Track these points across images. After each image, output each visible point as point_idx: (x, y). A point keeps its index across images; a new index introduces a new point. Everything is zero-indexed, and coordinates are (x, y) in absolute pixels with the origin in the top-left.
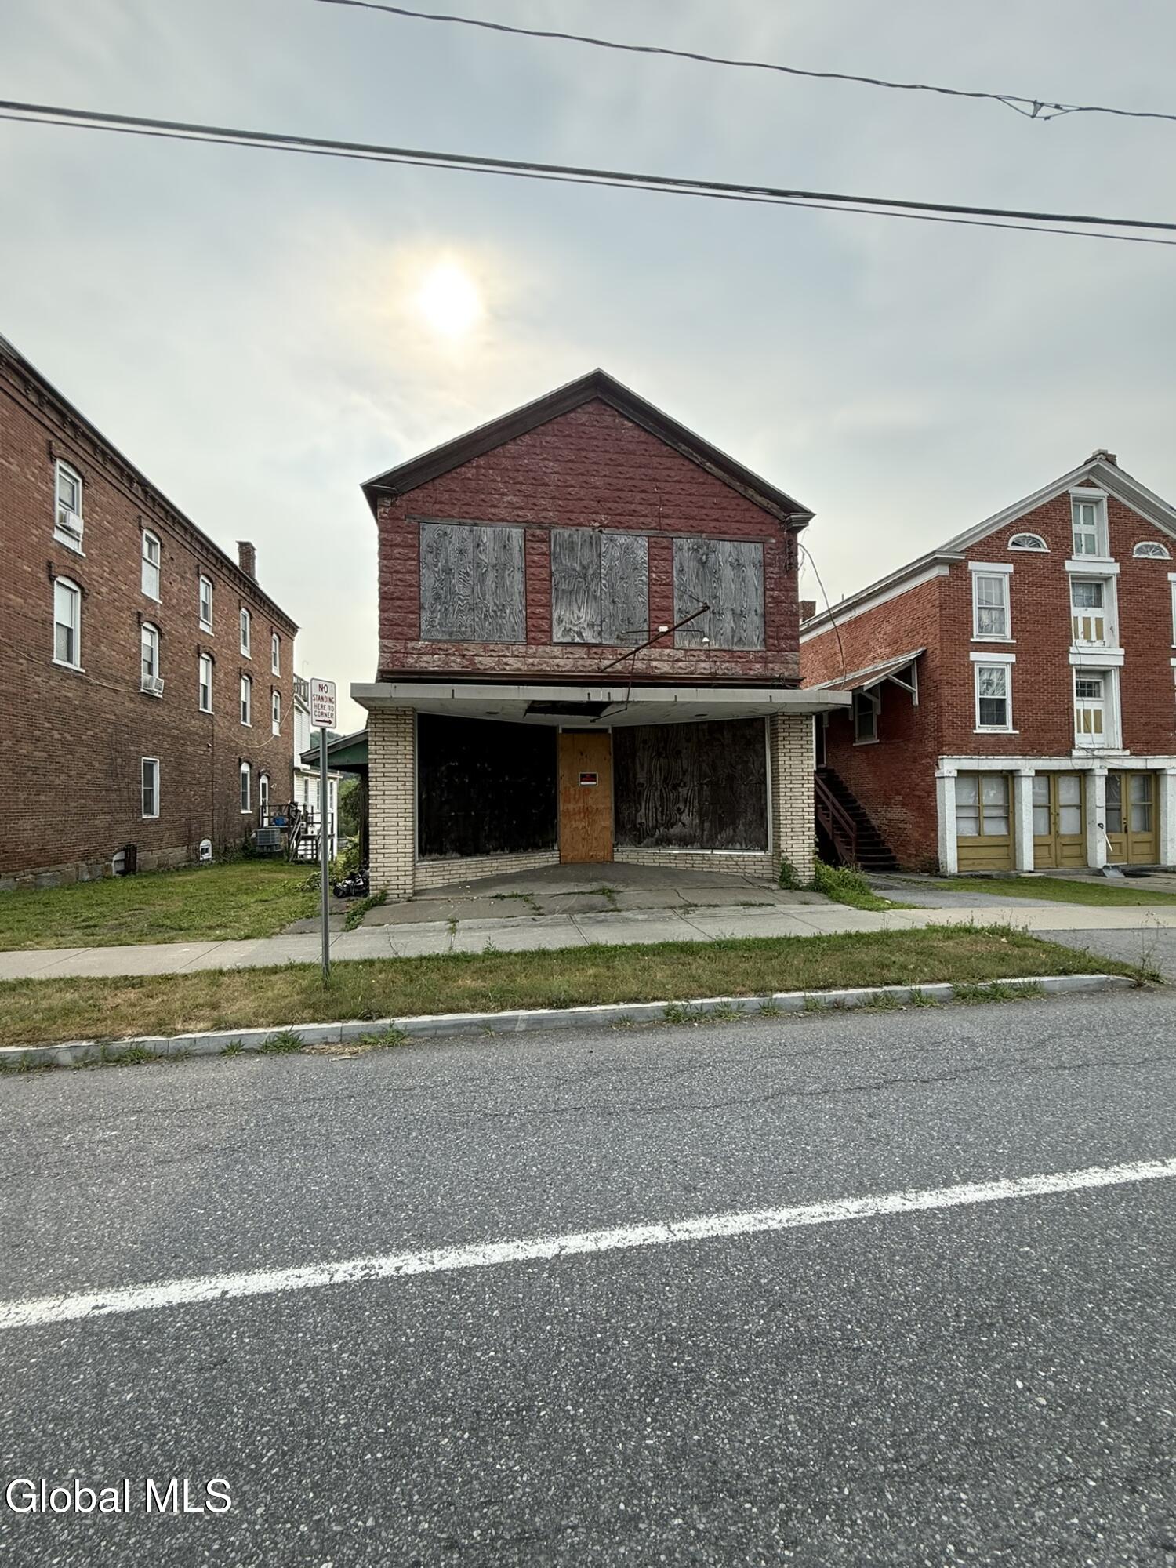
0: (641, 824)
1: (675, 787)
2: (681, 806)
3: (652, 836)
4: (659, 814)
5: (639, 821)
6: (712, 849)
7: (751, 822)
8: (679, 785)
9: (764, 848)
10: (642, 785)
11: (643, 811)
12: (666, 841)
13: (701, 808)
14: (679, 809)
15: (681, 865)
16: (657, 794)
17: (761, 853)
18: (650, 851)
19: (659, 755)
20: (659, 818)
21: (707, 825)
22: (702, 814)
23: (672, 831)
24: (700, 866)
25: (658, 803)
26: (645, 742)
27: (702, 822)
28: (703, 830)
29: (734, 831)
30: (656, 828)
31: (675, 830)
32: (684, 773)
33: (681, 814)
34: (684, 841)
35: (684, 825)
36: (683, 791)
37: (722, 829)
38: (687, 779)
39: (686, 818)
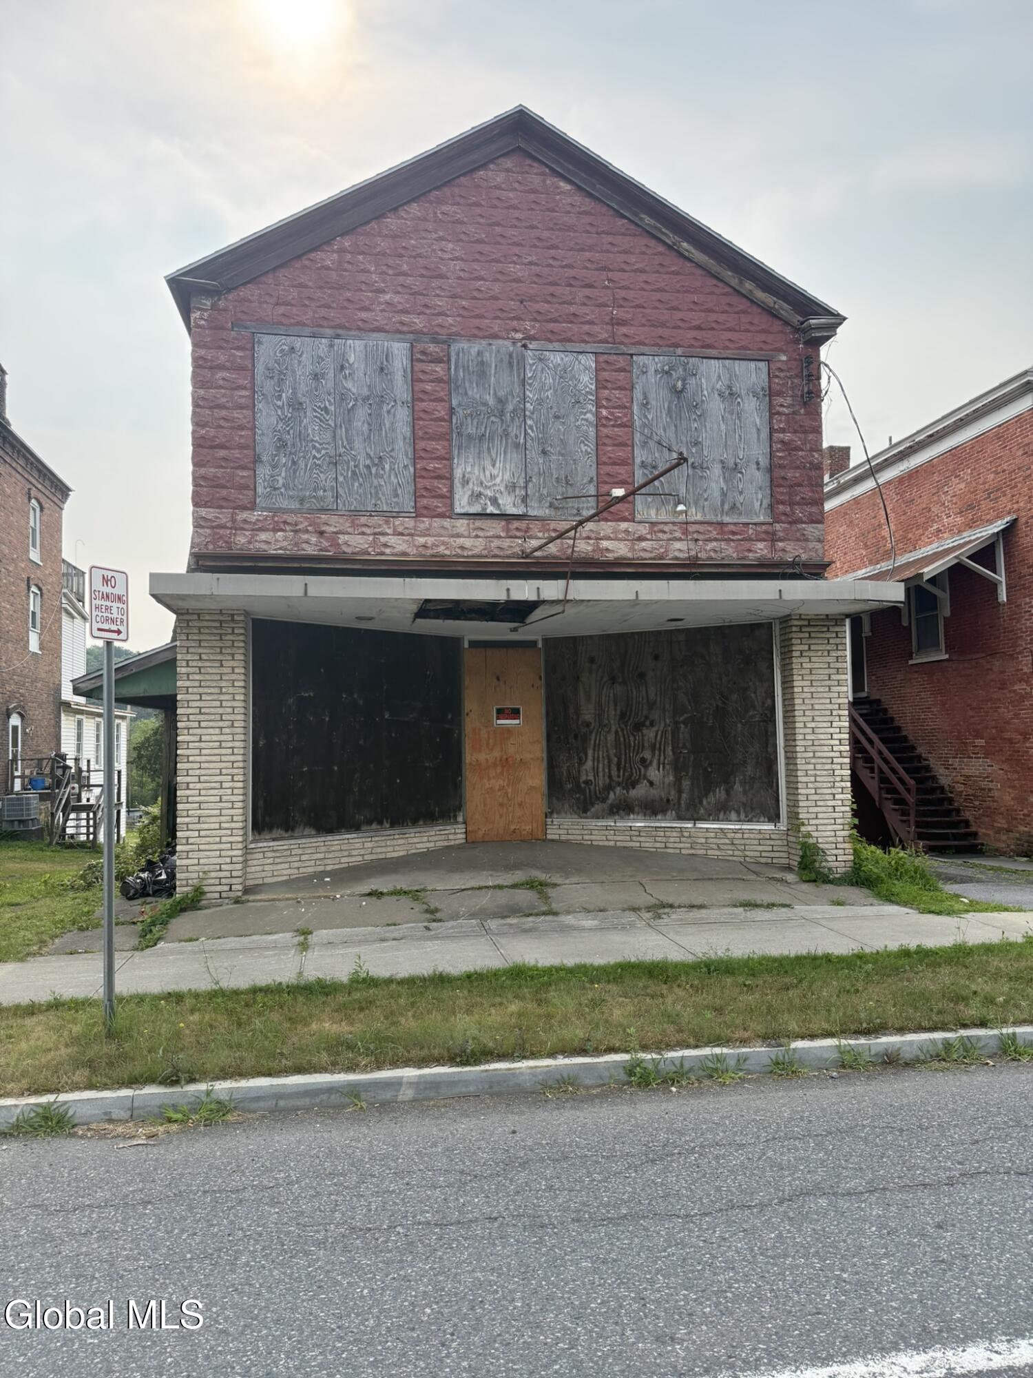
0: (587, 782)
1: (638, 727)
2: (647, 754)
3: (604, 800)
4: (614, 769)
5: (583, 778)
6: (695, 819)
7: (753, 779)
8: (643, 724)
9: (774, 818)
10: (588, 725)
11: (589, 763)
12: (624, 808)
13: (676, 760)
14: (643, 760)
15: (648, 844)
16: (611, 737)
17: (768, 827)
18: (602, 823)
19: (613, 680)
20: (614, 773)
21: (686, 784)
22: (678, 767)
23: (633, 793)
24: (676, 845)
25: (612, 752)
26: (592, 660)
27: (678, 780)
28: (680, 791)
29: (728, 793)
30: (609, 788)
31: (640, 792)
32: (651, 706)
33: (646, 767)
34: (652, 809)
35: (651, 784)
36: (650, 734)
37: (708, 789)
38: (655, 715)
39: (654, 773)
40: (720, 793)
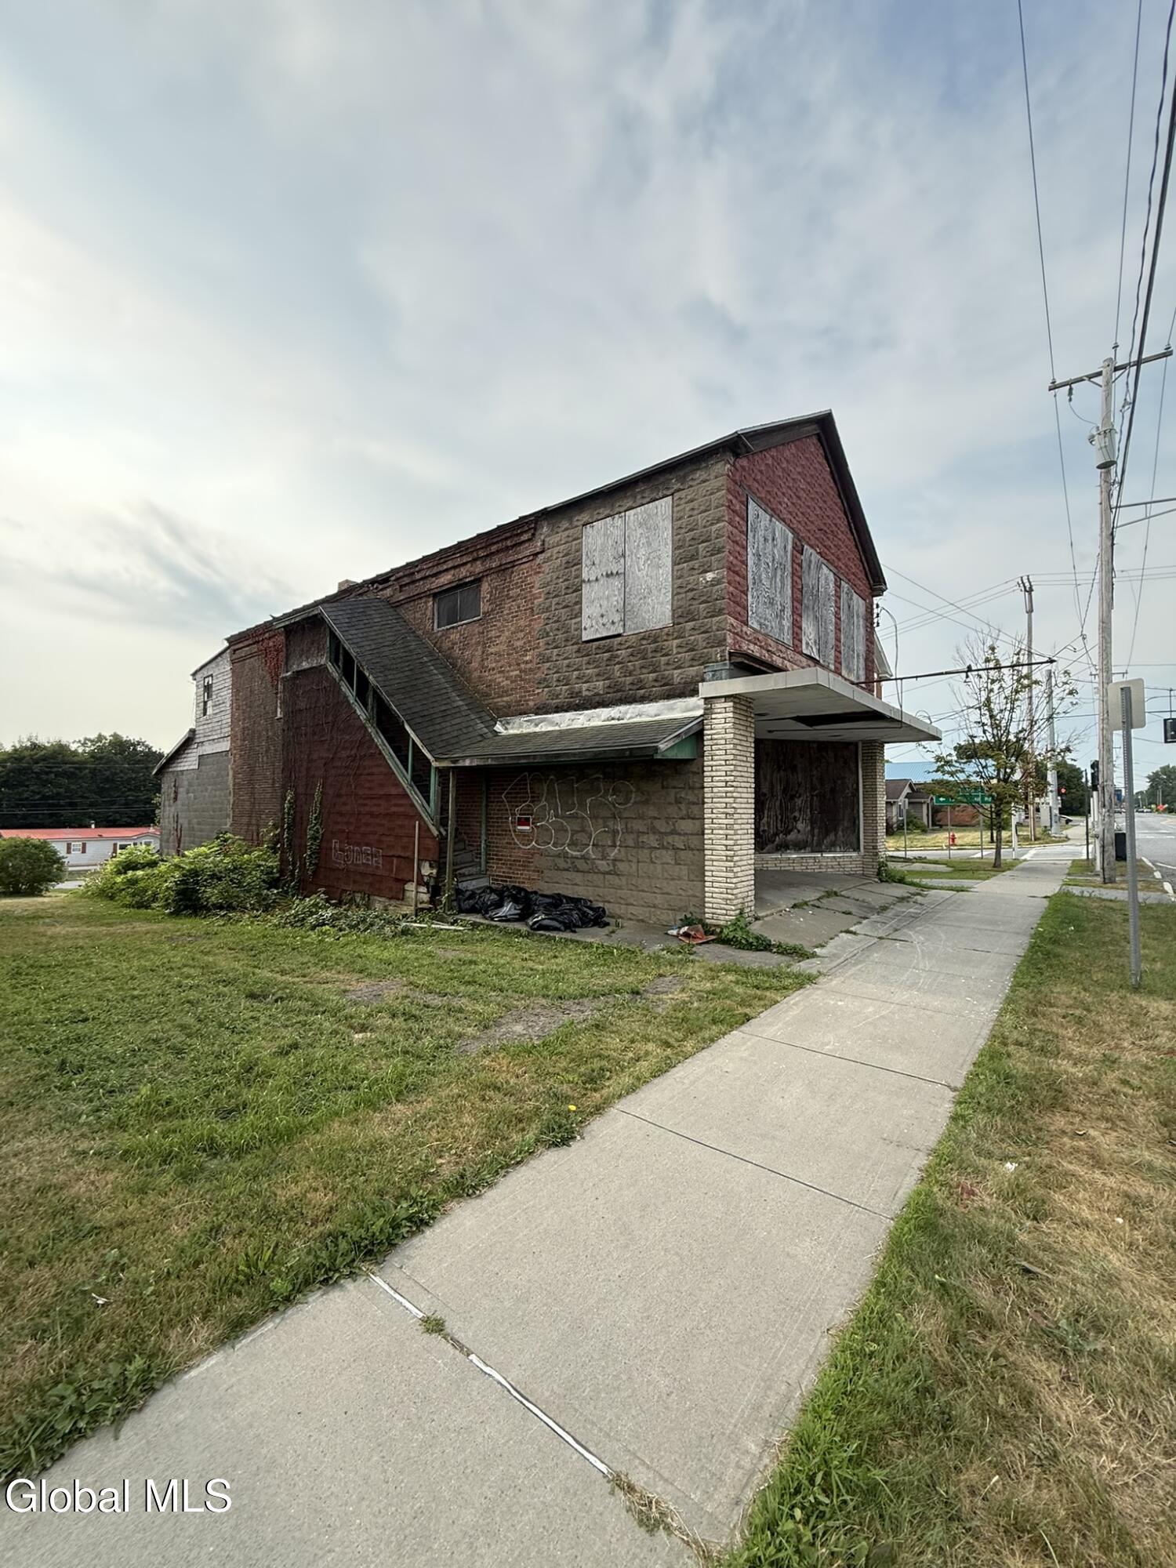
0: (764, 831)
1: (792, 797)
2: (797, 814)
3: (773, 842)
4: (779, 822)
5: (762, 828)
6: (821, 852)
7: (847, 828)
8: (795, 796)
9: (857, 849)
10: (765, 795)
11: (765, 819)
12: (783, 847)
13: (812, 817)
14: (795, 817)
15: (798, 868)
16: (778, 803)
17: (854, 854)
18: (774, 856)
19: (779, 767)
20: (779, 825)
21: (816, 831)
22: (812, 822)
23: (789, 837)
24: (813, 867)
25: (778, 812)
26: (767, 754)
27: (812, 829)
28: (813, 836)
29: (836, 835)
30: (776, 834)
31: (792, 836)
32: (799, 785)
33: (796, 821)
34: (799, 846)
35: (799, 831)
36: (799, 802)
37: (827, 834)
38: (802, 791)
39: (800, 825)
40: (832, 837)
